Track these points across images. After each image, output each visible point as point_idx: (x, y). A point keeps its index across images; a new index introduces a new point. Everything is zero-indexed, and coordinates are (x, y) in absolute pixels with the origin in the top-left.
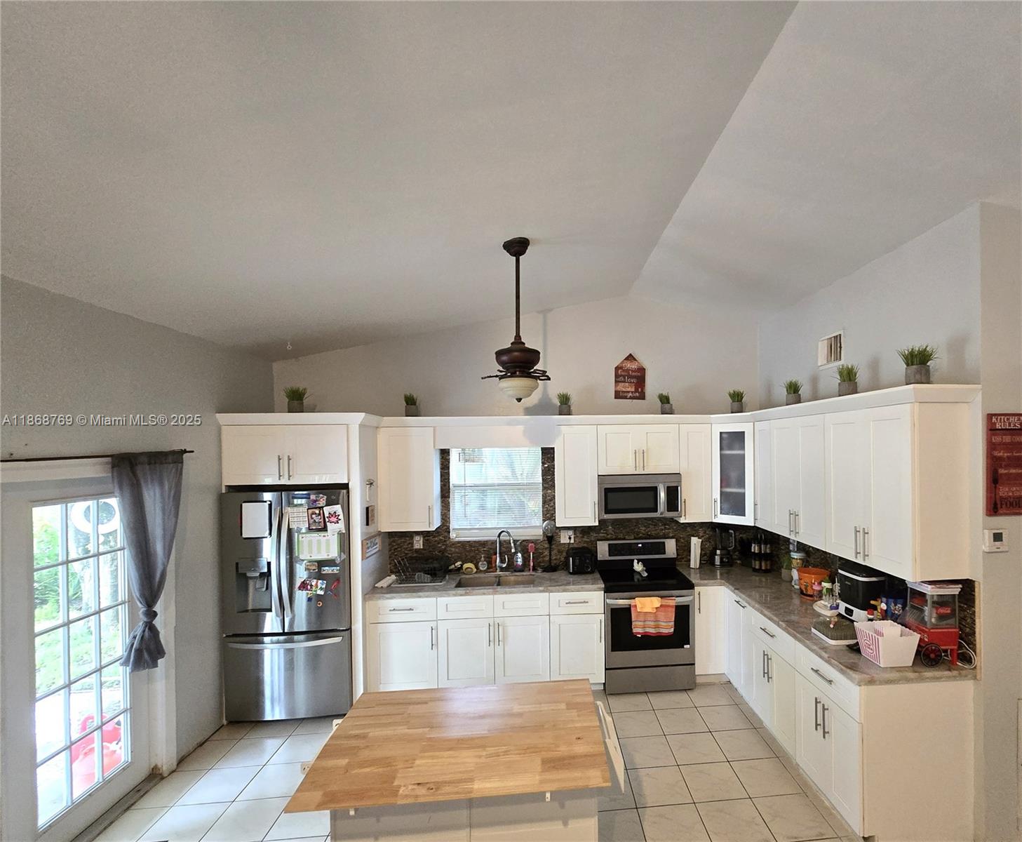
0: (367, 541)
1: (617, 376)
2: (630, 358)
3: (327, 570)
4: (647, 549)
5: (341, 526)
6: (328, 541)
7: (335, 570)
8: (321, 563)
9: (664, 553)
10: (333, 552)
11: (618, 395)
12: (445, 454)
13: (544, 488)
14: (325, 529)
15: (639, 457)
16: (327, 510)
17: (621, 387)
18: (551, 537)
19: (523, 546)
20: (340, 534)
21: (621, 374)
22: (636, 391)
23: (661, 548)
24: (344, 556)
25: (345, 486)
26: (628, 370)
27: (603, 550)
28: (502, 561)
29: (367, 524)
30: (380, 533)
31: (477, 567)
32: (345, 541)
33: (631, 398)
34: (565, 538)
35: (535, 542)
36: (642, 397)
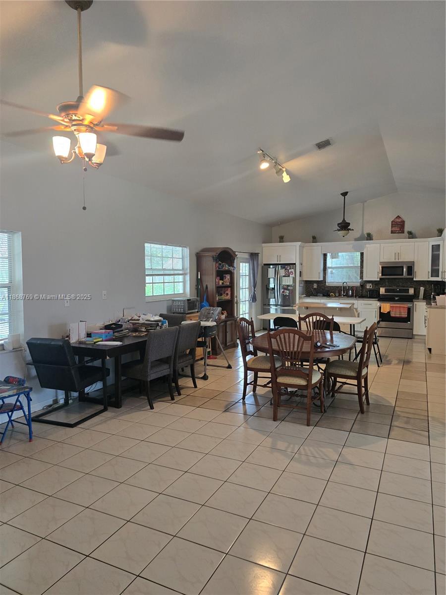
0: (301, 282)
1: (392, 225)
2: (398, 217)
3: (289, 288)
4: (400, 291)
5: (294, 275)
6: (290, 280)
7: (292, 288)
8: (288, 286)
9: (408, 293)
10: (291, 283)
11: (392, 232)
12: (325, 255)
13: (361, 268)
14: (289, 276)
15: (397, 255)
16: (290, 270)
17: (394, 229)
18: (363, 285)
19: (352, 288)
20: (293, 278)
21: (394, 224)
22: (400, 230)
23: (408, 291)
24: (294, 284)
25: (295, 264)
26: (397, 222)
27: (382, 291)
28: (344, 293)
29: (300, 276)
30: (303, 281)
31: (335, 295)
32: (294, 279)
33: (398, 233)
34: (369, 286)
35: (357, 287)
36: (403, 232)
